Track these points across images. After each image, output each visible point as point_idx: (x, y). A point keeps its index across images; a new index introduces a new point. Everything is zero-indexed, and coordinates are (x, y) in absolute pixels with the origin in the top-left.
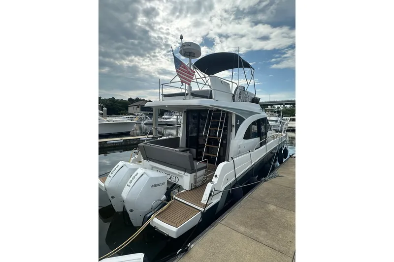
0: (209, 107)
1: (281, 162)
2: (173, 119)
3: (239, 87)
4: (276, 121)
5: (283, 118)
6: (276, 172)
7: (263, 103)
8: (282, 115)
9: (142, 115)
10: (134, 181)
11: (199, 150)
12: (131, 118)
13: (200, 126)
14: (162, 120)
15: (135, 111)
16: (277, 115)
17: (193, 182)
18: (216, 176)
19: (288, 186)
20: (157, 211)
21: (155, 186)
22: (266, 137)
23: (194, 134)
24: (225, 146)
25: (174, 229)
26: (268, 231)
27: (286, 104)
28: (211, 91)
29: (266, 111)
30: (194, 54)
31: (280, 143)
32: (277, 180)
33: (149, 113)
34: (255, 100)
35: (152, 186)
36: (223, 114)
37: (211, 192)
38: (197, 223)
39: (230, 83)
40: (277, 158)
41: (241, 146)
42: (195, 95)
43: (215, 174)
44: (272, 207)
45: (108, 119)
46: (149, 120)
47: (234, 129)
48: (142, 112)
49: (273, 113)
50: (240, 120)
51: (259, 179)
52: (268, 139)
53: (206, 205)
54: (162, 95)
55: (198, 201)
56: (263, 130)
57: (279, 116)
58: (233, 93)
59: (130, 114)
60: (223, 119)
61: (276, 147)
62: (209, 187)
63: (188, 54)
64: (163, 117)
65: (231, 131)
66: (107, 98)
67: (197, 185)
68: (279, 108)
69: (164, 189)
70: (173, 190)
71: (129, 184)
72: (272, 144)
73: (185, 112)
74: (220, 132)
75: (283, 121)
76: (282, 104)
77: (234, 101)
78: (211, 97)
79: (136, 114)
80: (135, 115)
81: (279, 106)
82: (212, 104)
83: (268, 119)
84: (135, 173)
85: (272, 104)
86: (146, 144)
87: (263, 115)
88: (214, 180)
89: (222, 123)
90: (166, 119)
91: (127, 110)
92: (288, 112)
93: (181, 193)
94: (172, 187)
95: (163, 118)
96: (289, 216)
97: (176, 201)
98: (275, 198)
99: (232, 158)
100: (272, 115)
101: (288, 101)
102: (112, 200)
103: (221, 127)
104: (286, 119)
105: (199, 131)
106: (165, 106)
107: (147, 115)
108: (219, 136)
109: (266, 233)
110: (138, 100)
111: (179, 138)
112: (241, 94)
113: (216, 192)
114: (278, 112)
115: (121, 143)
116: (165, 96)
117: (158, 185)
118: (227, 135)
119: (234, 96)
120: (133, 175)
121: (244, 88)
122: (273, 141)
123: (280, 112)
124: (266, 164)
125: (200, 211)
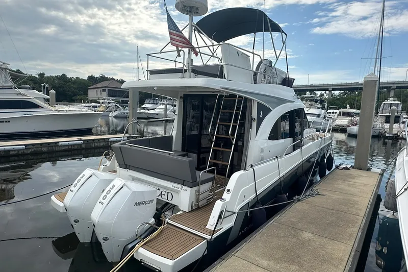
0: (218, 91)
1: (322, 175)
2: (159, 109)
3: (264, 62)
4: (318, 116)
5: (329, 111)
6: (315, 188)
7: (298, 87)
8: (328, 107)
9: (109, 103)
10: (109, 197)
11: (202, 156)
12: (93, 107)
13: (205, 121)
14: (142, 111)
15: (99, 95)
16: (319, 106)
17: (194, 200)
18: (228, 190)
19: (331, 208)
20: (143, 239)
21: (139, 204)
22: (302, 137)
23: (195, 133)
24: (241, 150)
25: (170, 262)
26: (301, 266)
27: (334, 90)
28: (222, 66)
29: (302, 99)
30: (197, 9)
31: (321, 147)
32: (316, 199)
33: (121, 99)
34: (287, 82)
35: (136, 204)
36: (240, 102)
37: (221, 213)
38: (200, 256)
39: (251, 55)
40: (317, 169)
41: (264, 150)
42: (198, 71)
43: (227, 189)
44: (307, 235)
45: (58, 107)
46: (122, 111)
47: (254, 124)
48: (111, 98)
49: (313, 103)
50: (264, 110)
51: (290, 198)
52: (305, 140)
53: (214, 232)
54: (148, 71)
55: (203, 226)
56: (297, 129)
57: (323, 108)
58: (254, 70)
59: (92, 102)
60: (238, 109)
61: (316, 153)
62: (218, 206)
63: (189, 10)
64: (144, 106)
65: (251, 128)
66: (54, 75)
67: (200, 204)
68: (322, 95)
69: (152, 209)
70: (164, 212)
71: (102, 201)
72: (310, 148)
73: (181, 97)
74: (234, 127)
75: (328, 115)
76: (327, 90)
77: (255, 82)
78: (221, 76)
79: (101, 101)
80: (99, 103)
81: (323, 92)
82: (224, 86)
83: (306, 112)
84: (111, 185)
85: (313, 89)
86: (124, 144)
87: (299, 104)
88: (226, 196)
89: (237, 114)
90: (148, 109)
91: (87, 95)
92: (336, 102)
93: (176, 215)
94: (164, 208)
95: (144, 109)
96: (330, 247)
97: (169, 226)
98: (312, 223)
99: (252, 166)
100: (311, 106)
101: (337, 85)
102: (76, 226)
103: (235, 122)
104: (333, 113)
105: (202, 127)
106: (153, 87)
107: (119, 103)
108: (233, 134)
109: (297, 268)
110: (103, 79)
111: (172, 137)
112: (266, 71)
113: (228, 214)
114: (322, 102)
115: (80, 145)
116: (153, 72)
117: (144, 203)
118: (244, 134)
119: (255, 74)
120: (108, 189)
121: (271, 62)
122: (311, 143)
123: (324, 101)
124: (301, 176)
125: (205, 239)
